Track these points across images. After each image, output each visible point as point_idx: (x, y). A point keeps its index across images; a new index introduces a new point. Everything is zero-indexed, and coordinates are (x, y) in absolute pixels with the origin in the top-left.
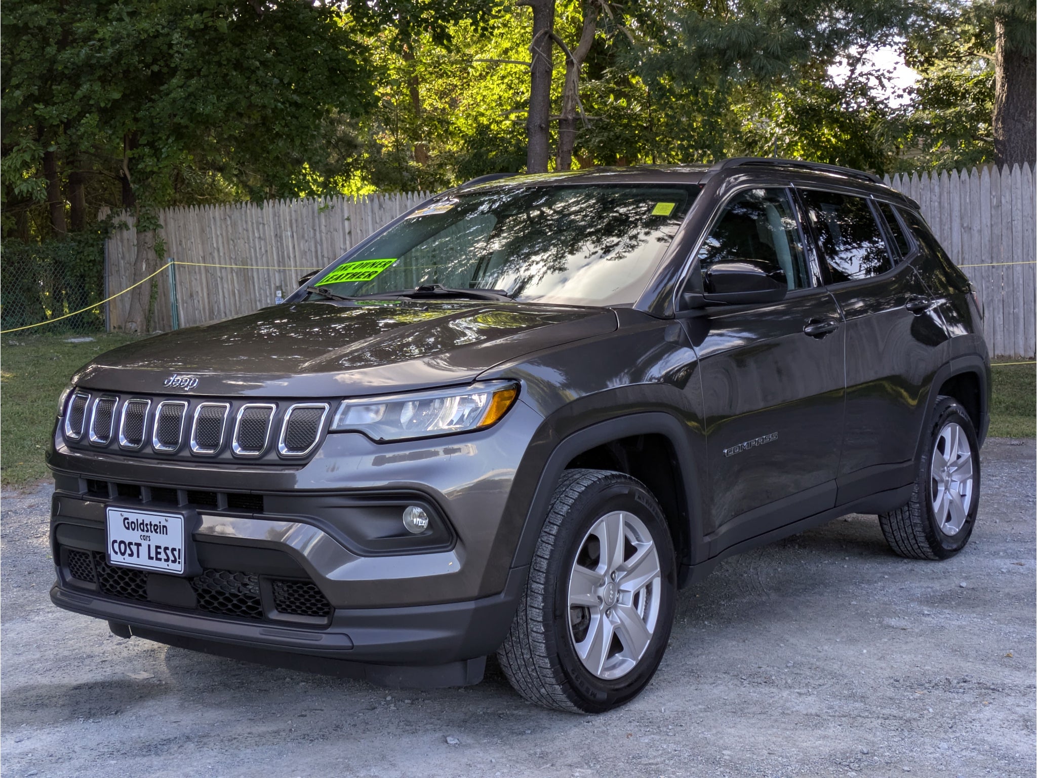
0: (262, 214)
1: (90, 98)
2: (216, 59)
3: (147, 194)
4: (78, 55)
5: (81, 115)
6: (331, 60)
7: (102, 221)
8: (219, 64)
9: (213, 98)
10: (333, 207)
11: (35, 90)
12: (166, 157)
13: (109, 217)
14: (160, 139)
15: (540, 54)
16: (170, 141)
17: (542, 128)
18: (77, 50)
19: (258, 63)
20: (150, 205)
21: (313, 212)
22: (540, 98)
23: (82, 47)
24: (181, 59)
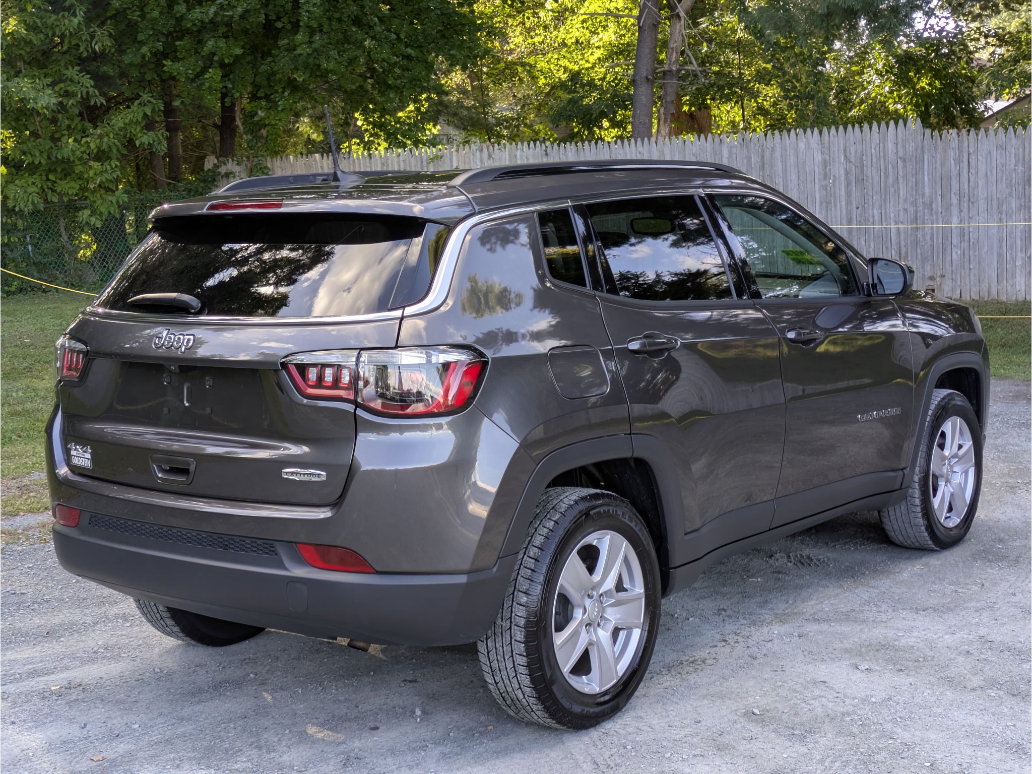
0: (370, 163)
1: (214, 54)
2: (337, 15)
3: (259, 144)
4: (207, 14)
5: (204, 70)
6: (442, 14)
7: (209, 170)
8: (340, 20)
9: (334, 53)
10: (441, 157)
11: (159, 46)
12: (283, 110)
13: (216, 166)
14: (276, 92)
15: (649, 8)
16: (286, 94)
17: (648, 79)
18: (206, 9)
19: (376, 19)
20: (262, 156)
21: (422, 162)
22: (647, 51)
23: (210, 6)
24: (309, 18)
